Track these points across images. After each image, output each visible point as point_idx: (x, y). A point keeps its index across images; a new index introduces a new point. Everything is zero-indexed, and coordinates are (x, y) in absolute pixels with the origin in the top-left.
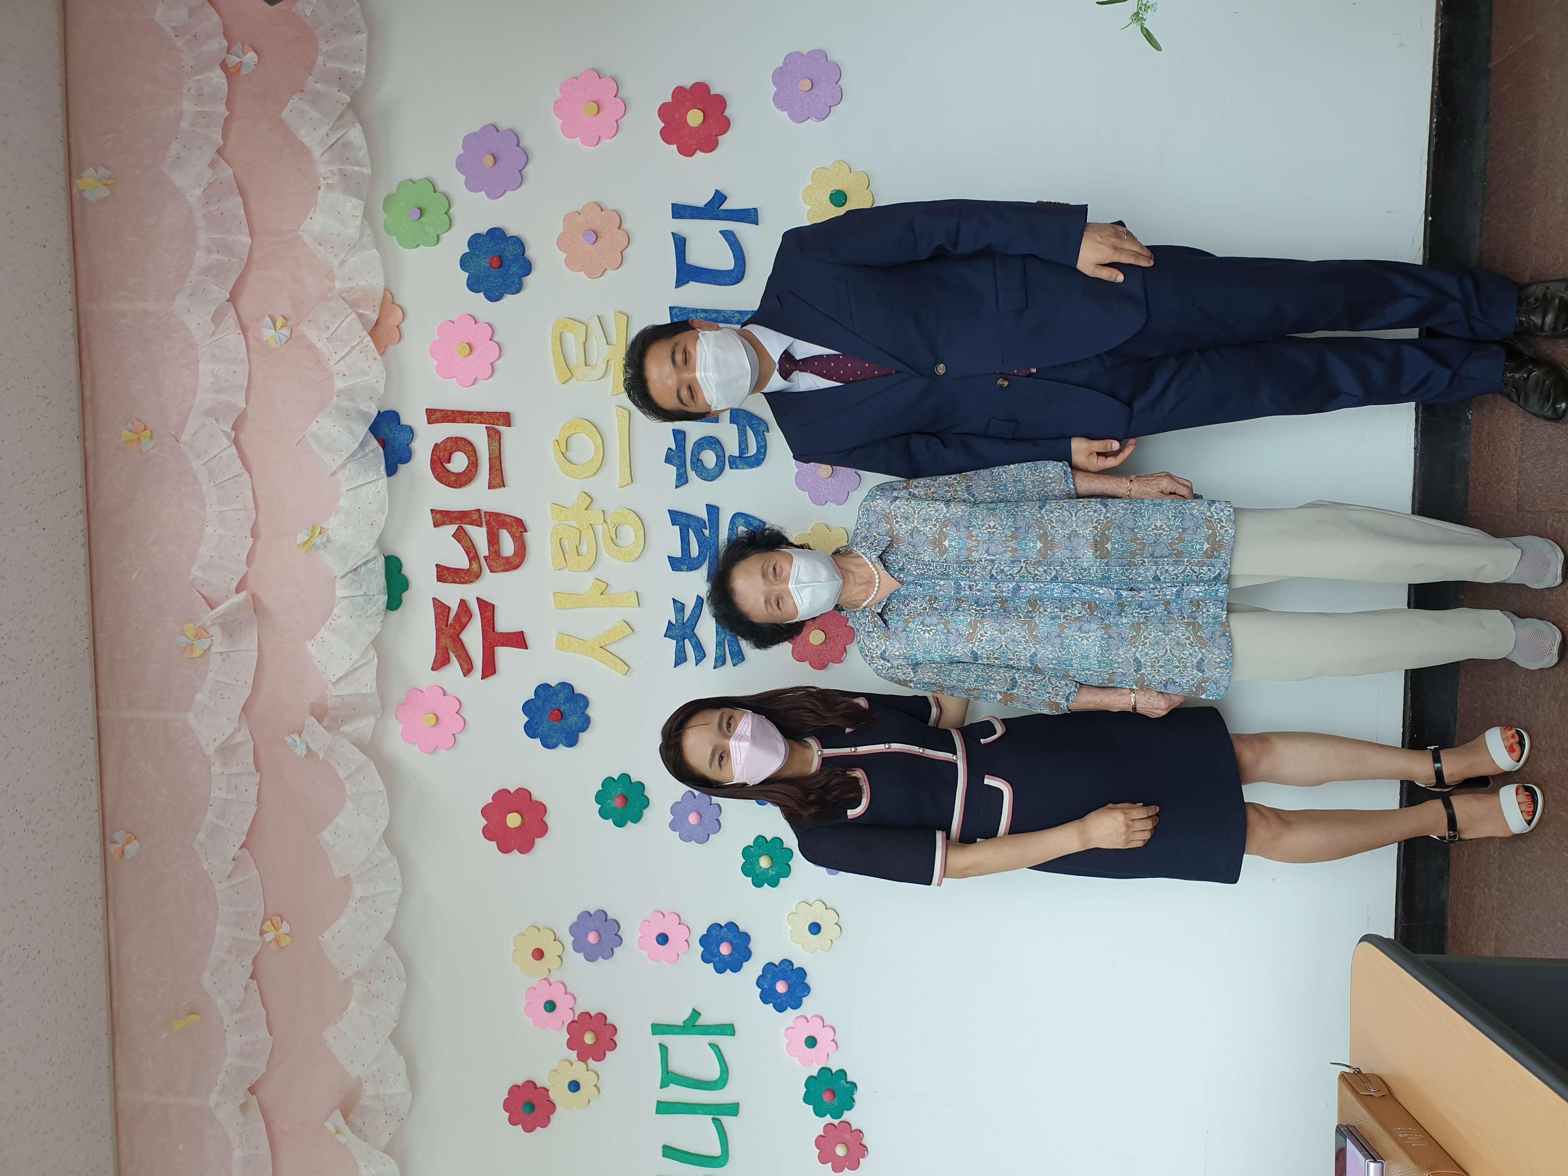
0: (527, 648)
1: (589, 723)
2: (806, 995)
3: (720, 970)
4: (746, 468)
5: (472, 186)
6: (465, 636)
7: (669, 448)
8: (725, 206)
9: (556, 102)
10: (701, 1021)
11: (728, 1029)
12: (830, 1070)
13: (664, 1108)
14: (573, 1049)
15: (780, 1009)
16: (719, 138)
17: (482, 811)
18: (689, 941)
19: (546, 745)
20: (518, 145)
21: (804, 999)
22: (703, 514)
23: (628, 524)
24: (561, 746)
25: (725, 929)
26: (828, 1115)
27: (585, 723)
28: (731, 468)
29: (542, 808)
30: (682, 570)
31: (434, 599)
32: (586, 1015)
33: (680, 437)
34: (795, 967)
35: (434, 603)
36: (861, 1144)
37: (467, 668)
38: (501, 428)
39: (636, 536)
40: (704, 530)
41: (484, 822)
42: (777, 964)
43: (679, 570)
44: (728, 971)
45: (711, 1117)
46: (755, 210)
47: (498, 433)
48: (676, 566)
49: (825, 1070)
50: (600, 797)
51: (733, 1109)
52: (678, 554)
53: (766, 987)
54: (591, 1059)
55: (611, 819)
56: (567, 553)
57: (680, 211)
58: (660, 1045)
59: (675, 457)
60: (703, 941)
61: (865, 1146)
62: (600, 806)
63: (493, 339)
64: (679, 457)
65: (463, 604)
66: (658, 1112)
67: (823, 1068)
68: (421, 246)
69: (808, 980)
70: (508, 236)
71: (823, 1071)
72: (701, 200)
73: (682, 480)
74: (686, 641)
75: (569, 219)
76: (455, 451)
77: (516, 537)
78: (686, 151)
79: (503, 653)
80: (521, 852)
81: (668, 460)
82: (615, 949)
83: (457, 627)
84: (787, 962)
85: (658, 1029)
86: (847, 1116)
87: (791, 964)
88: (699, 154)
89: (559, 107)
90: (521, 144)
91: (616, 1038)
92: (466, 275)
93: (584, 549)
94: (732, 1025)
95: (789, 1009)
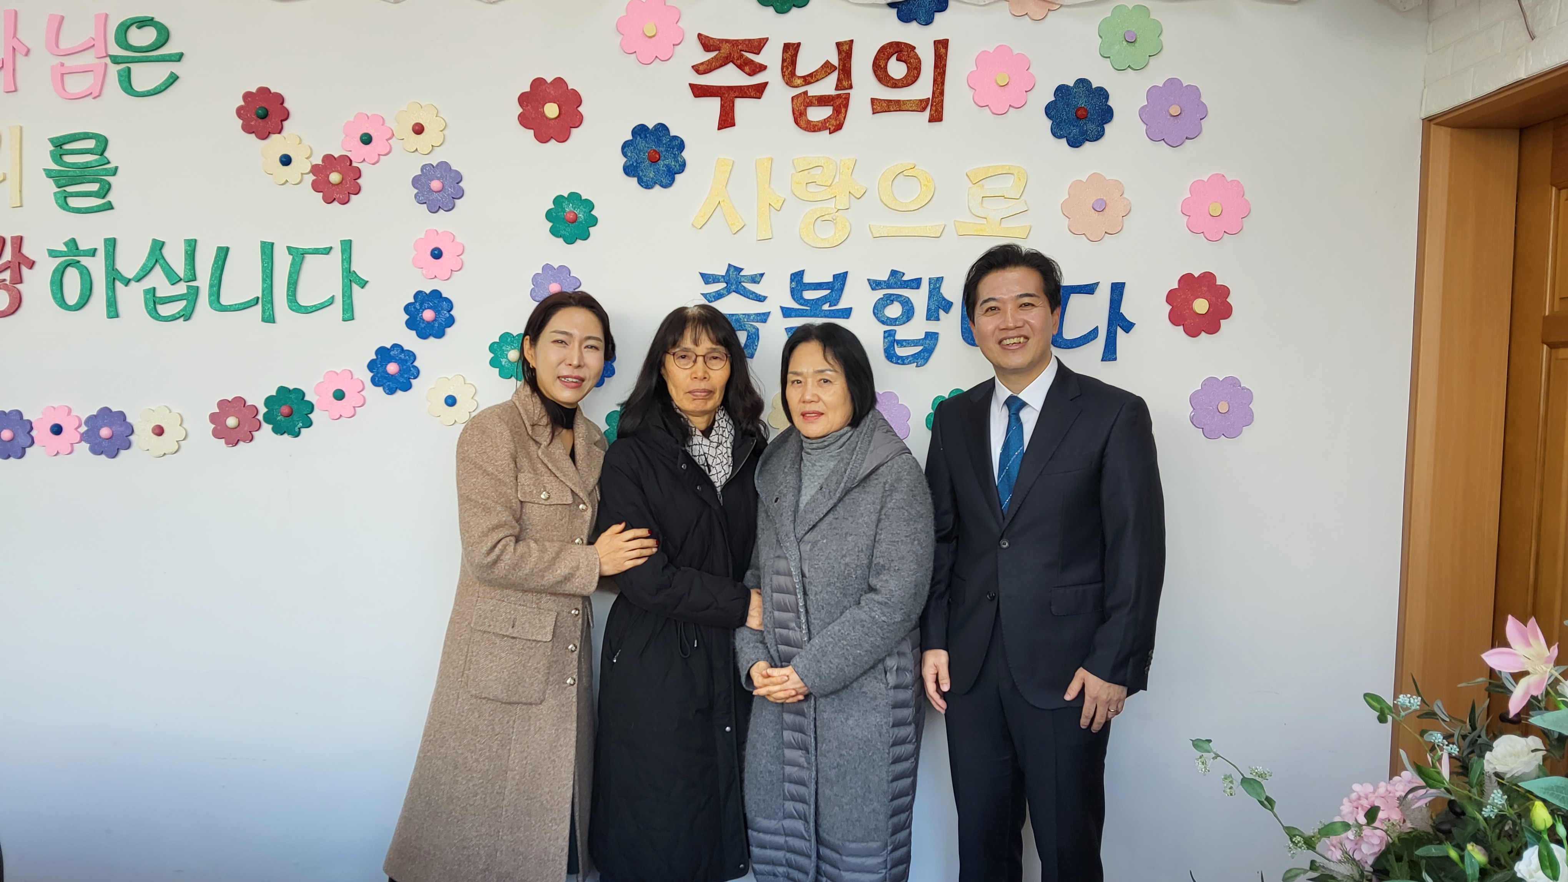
0: (719, 129)
1: (646, 188)
2: (385, 392)
3: (407, 309)
4: (884, 346)
5: (1153, 93)
6: (731, 67)
7: (904, 274)
8: (1120, 331)
9: (1223, 176)
10: (355, 287)
11: (349, 314)
12: (311, 413)
13: (268, 250)
14: (323, 161)
15: (371, 366)
16: (1182, 327)
17: (560, 78)
18: (436, 279)
19: (625, 146)
20: (1187, 138)
21: (381, 389)
22: (842, 305)
23: (835, 233)
24: (625, 160)
25: (448, 315)
26: (266, 410)
27: (646, 184)
28: (885, 332)
29: (563, 137)
30: (791, 283)
31: (767, 39)
32: (358, 174)
33: (914, 285)
34: (412, 381)
35: (763, 39)
36: (238, 440)
37: (699, 69)
38: (927, 113)
39: (825, 239)
40: (828, 304)
41: (549, 80)
42: (415, 364)
43: (792, 281)
44: (407, 317)
45: (260, 296)
46: (1115, 359)
47: (924, 109)
48: (795, 278)
49: (311, 407)
50: (574, 197)
51: (269, 318)
52: (807, 279)
53: (392, 353)
54: (314, 178)
55: (553, 207)
56: (809, 173)
57: (1118, 289)
58: (331, 248)
59: (896, 279)
60: (436, 294)
61: (236, 444)
62: (566, 196)
63: (1011, 108)
64: (896, 283)
65: (762, 68)
66: (263, 243)
67: (313, 406)
68: (1100, 40)
69: (399, 393)
70: (1105, 126)
71: (311, 405)
72: (1126, 310)
73: (875, 285)
74: (724, 285)
75: (1118, 184)
76: (908, 67)
77: (825, 124)
78: (1171, 297)
79: (714, 105)
80: (519, 116)
81: (894, 273)
82: (425, 205)
83: (739, 62)
84: (417, 373)
85: (347, 246)
86: (267, 428)
87: (415, 378)
88: (1168, 308)
89: (1219, 178)
90: (1188, 141)
91: (336, 203)
92: (1071, 84)
93: (812, 188)
94: (353, 319)
95: (372, 374)
